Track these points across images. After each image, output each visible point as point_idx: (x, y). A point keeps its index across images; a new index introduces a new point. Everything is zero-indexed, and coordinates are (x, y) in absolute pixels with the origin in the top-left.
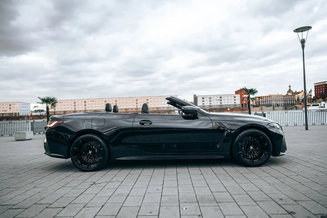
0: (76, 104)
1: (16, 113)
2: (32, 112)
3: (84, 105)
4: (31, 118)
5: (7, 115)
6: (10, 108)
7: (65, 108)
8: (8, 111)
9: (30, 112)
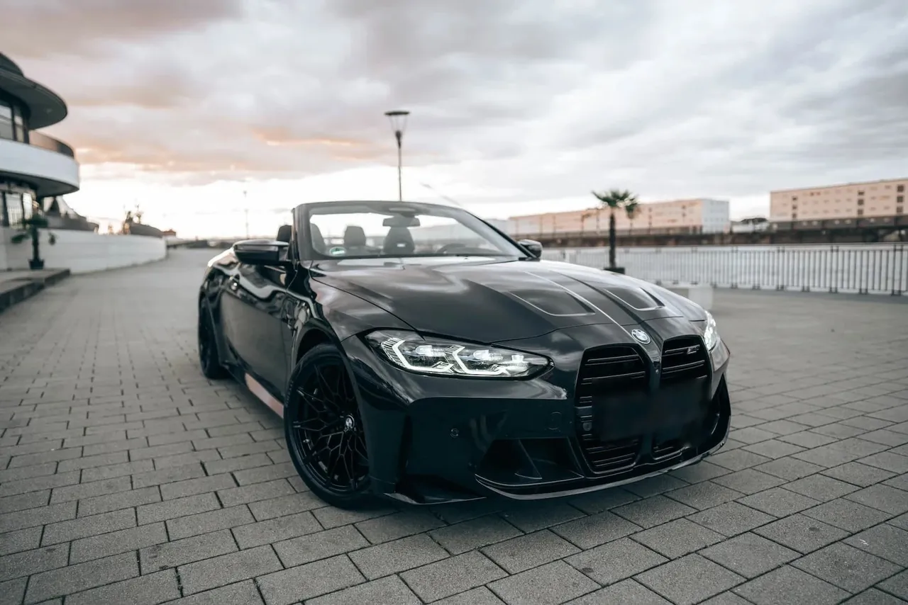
0: (866, 197)
1: (695, 228)
2: (733, 223)
3: (894, 199)
4: (729, 240)
5: (678, 232)
6: (684, 215)
7: (826, 212)
8: (681, 223)
9: (729, 224)
